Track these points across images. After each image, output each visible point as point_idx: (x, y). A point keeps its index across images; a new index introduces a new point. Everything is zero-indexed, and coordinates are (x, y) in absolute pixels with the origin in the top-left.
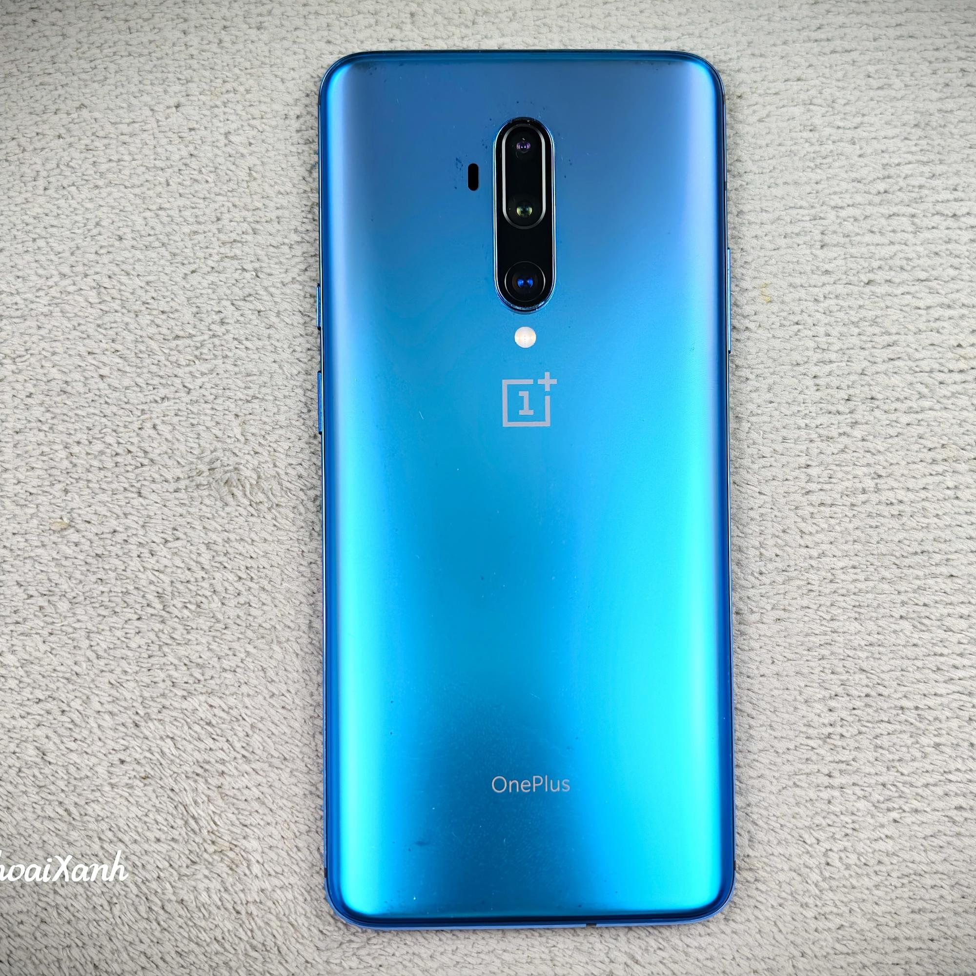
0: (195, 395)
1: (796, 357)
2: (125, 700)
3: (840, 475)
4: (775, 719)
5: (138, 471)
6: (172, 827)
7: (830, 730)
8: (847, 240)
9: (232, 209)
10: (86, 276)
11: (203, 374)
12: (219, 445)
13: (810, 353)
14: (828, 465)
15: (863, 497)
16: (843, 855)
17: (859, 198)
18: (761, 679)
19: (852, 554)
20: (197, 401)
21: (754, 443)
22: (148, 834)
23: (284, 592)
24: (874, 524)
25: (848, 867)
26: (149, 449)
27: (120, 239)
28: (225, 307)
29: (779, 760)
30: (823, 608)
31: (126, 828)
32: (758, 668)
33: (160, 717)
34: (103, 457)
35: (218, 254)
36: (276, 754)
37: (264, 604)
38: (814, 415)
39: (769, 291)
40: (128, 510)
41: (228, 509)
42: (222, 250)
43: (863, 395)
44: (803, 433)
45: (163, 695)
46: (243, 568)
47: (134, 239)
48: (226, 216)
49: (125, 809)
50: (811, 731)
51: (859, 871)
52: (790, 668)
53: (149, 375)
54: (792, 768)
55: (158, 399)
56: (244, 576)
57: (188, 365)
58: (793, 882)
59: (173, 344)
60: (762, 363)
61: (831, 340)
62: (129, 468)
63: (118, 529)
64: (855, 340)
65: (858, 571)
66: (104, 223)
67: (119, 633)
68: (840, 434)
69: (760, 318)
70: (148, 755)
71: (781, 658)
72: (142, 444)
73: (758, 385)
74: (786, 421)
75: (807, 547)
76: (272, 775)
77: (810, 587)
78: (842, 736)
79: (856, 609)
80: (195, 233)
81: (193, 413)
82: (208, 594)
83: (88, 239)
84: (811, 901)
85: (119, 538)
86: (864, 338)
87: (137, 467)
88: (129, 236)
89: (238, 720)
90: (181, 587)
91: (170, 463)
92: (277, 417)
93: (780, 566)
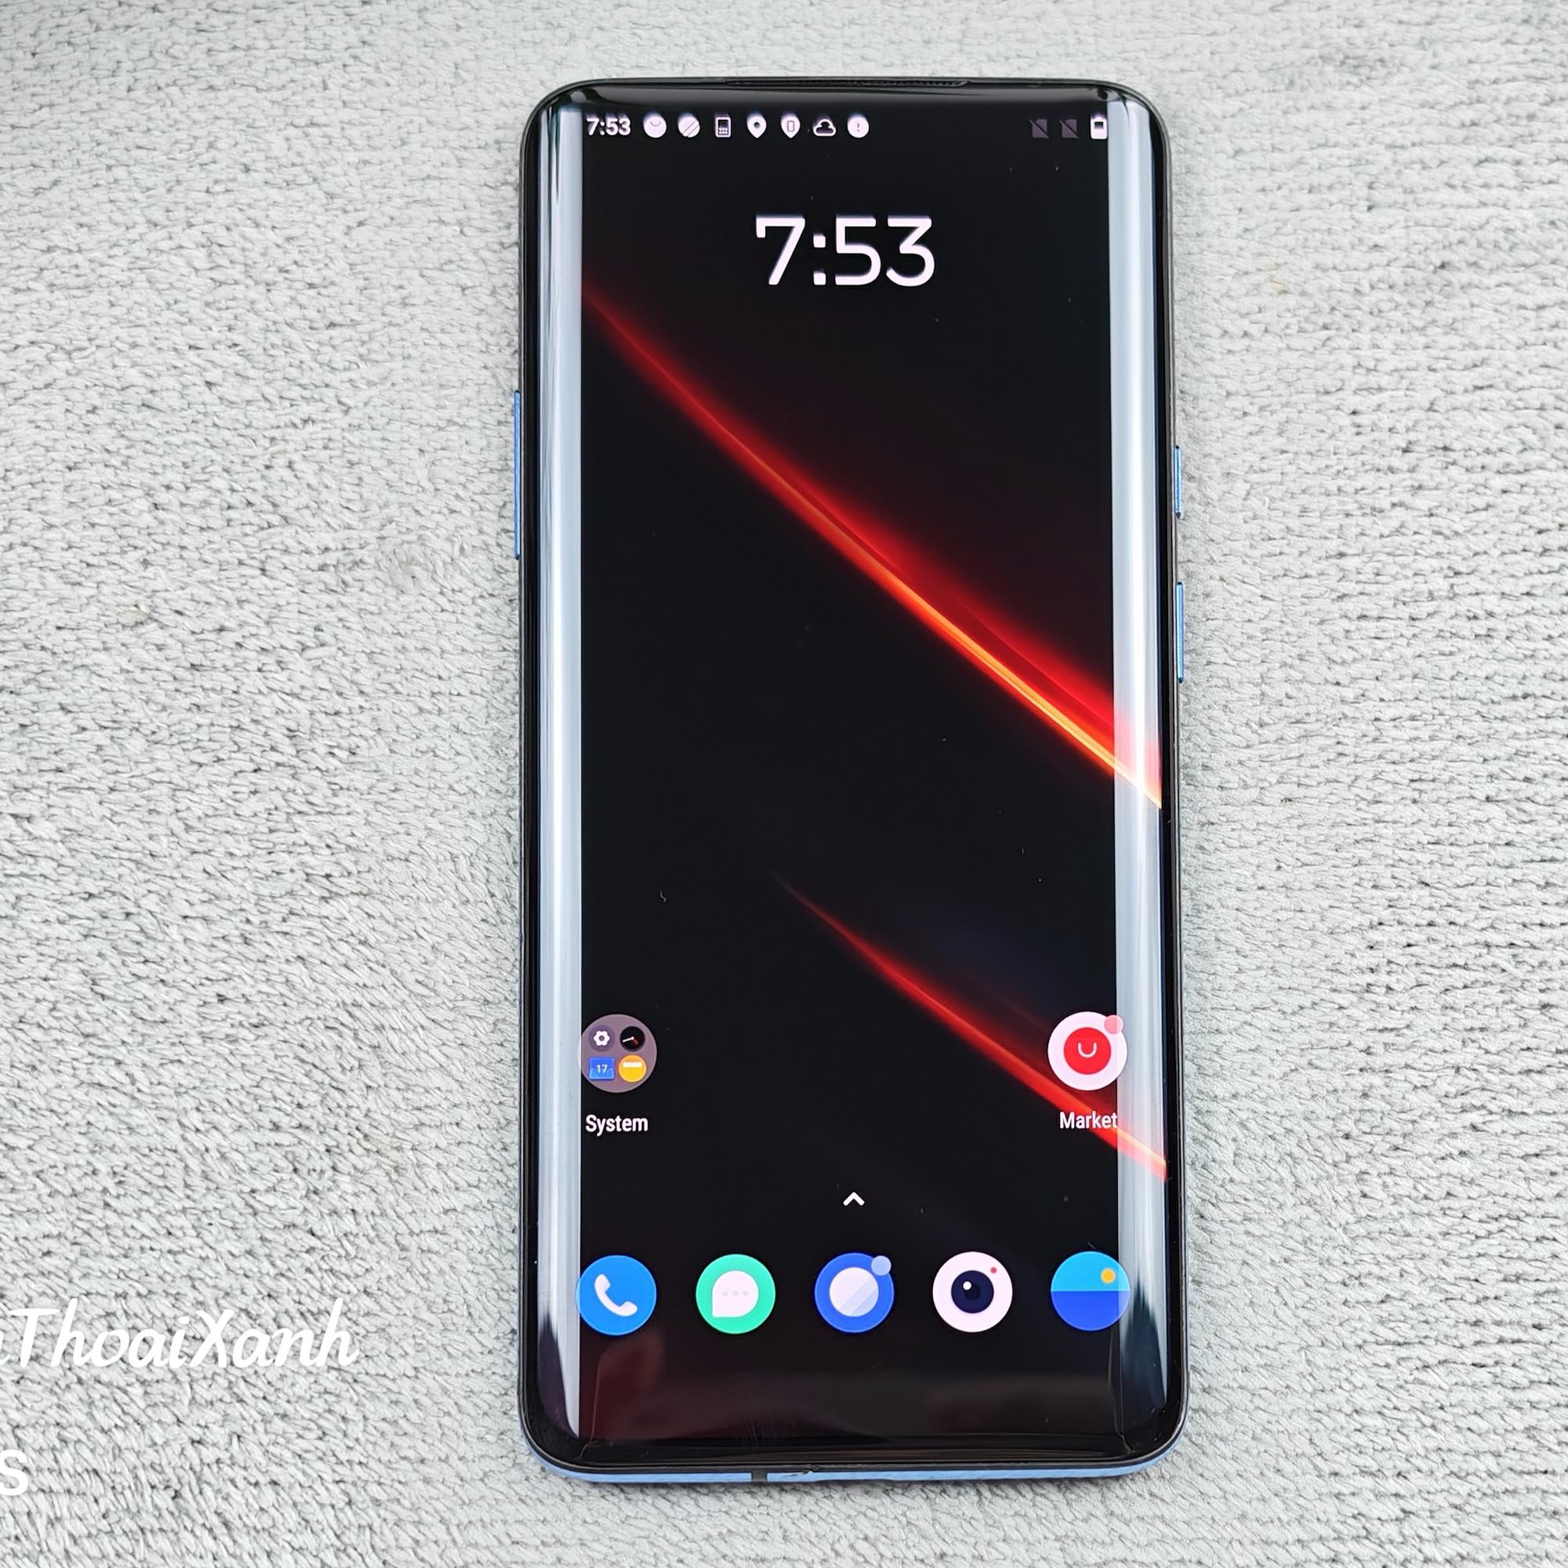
0: (355, 417)
1: (1324, 380)
2: (230, 898)
3: (1393, 569)
4: (1281, 958)
5: (262, 534)
6: (299, 1106)
7: (1370, 978)
8: (1410, 198)
9: (426, 127)
10: (190, 225)
11: (370, 384)
12: (393, 497)
13: (1346, 374)
14: (1374, 553)
15: (1430, 606)
16: (1389, 1180)
17: (1430, 133)
18: (1260, 892)
19: (1411, 697)
20: (359, 427)
21: (1255, 517)
22: (260, 1116)
23: (490, 734)
24: (1447, 650)
25: (1397, 1200)
26: (279, 500)
27: (247, 170)
28: (410, 279)
29: (1285, 1024)
30: (1361, 783)
31: (226, 1105)
32: (1253, 876)
33: (285, 928)
34: (208, 511)
35: (402, 196)
36: (470, 994)
37: (458, 754)
38: (1352, 473)
39: (1281, 275)
40: (244, 594)
41: (404, 599)
42: (409, 191)
43: (1431, 443)
44: (1334, 500)
45: (291, 893)
46: (426, 694)
47: (268, 170)
48: (416, 138)
49: (224, 1076)
50: (1338, 980)
51: (1417, 1208)
52: (1306, 877)
53: (285, 383)
54: (1306, 1038)
55: (298, 422)
56: (428, 706)
57: (345, 369)
58: (1306, 1223)
59: (325, 335)
60: (1269, 388)
61: (1379, 353)
62: (248, 529)
63: (227, 624)
64: (1421, 357)
65: (1419, 724)
66: (220, 144)
67: (224, 792)
68: (1394, 505)
69: (1268, 317)
70: (265, 988)
71: (1292, 861)
72: (270, 492)
73: (1262, 422)
74: (1307, 481)
75: (1338, 684)
76: (463, 1028)
77: (1340, 748)
78: (1389, 988)
79: (1415, 785)
80: (366, 162)
81: (351, 444)
82: (369, 733)
83: (197, 169)
84: (1336, 1255)
85: (229, 638)
86: (1434, 352)
87: (262, 529)
88: (261, 166)
89: (411, 939)
90: (326, 721)
91: (314, 522)
92: (486, 454)
93: (1292, 712)
